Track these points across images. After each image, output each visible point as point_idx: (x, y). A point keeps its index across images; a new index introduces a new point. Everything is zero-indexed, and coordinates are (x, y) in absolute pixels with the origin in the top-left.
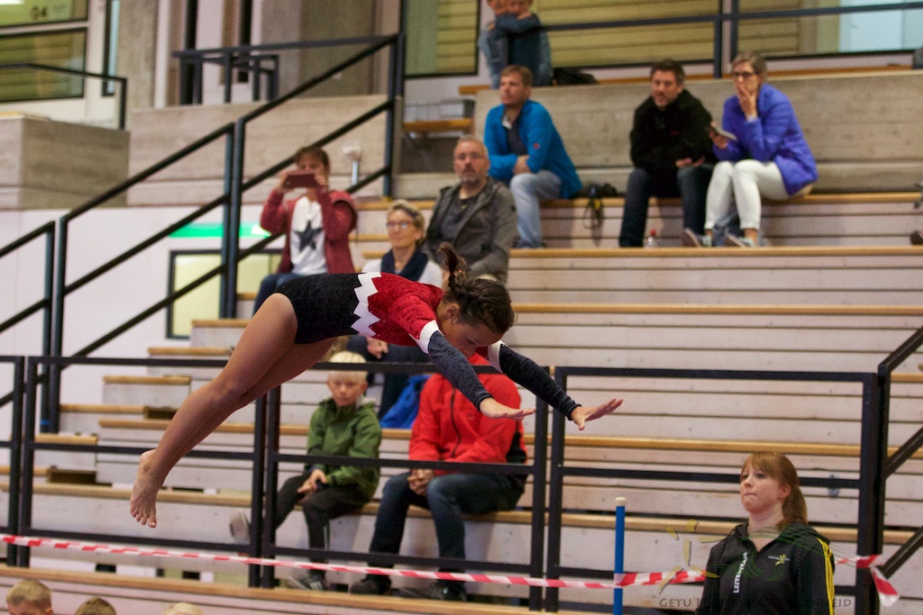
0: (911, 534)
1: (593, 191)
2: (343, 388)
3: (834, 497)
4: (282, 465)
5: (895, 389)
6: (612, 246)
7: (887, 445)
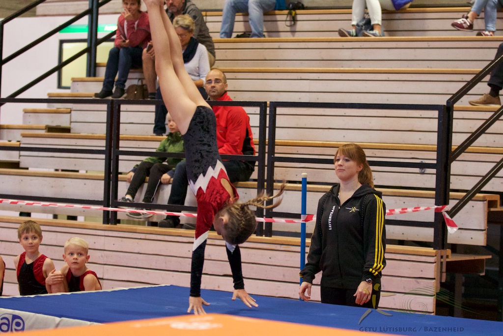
1: (291, 6)
3: (423, 173)
7: (451, 146)
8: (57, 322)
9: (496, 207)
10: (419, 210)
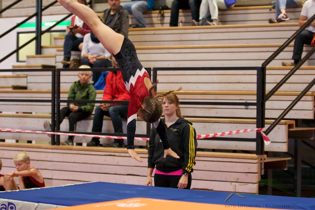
0: (274, 121)
1: (161, 8)
2: (84, 76)
3: (247, 109)
4: (61, 104)
5: (267, 72)
6: (167, 26)
7: (265, 91)
8: (36, 206)
9: (293, 128)
10: (247, 131)
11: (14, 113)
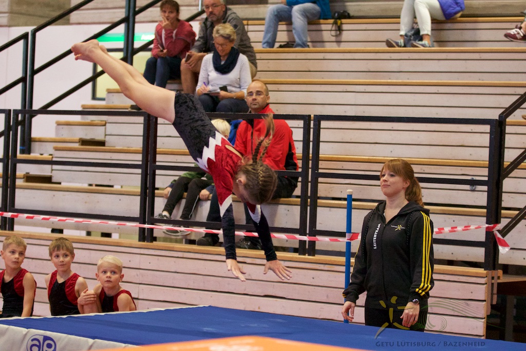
1: (336, 15)
3: (473, 190)
5: (508, 129)
7: (503, 162)
8: (90, 344)
10: (470, 229)
11: (85, 186)
